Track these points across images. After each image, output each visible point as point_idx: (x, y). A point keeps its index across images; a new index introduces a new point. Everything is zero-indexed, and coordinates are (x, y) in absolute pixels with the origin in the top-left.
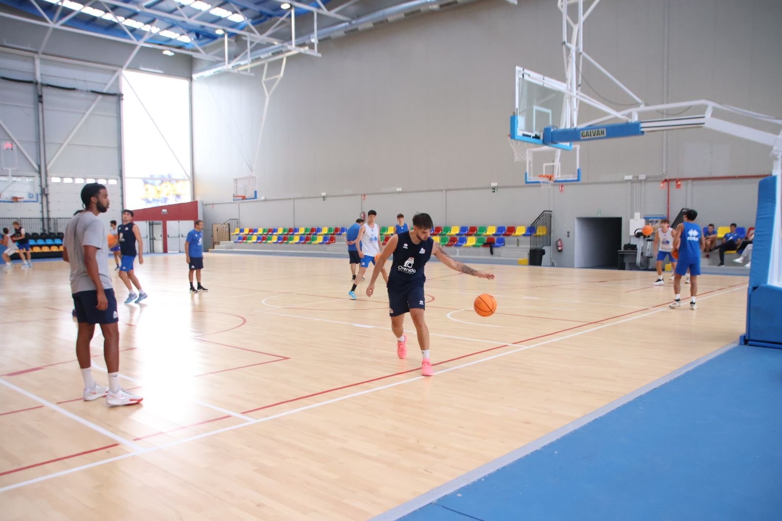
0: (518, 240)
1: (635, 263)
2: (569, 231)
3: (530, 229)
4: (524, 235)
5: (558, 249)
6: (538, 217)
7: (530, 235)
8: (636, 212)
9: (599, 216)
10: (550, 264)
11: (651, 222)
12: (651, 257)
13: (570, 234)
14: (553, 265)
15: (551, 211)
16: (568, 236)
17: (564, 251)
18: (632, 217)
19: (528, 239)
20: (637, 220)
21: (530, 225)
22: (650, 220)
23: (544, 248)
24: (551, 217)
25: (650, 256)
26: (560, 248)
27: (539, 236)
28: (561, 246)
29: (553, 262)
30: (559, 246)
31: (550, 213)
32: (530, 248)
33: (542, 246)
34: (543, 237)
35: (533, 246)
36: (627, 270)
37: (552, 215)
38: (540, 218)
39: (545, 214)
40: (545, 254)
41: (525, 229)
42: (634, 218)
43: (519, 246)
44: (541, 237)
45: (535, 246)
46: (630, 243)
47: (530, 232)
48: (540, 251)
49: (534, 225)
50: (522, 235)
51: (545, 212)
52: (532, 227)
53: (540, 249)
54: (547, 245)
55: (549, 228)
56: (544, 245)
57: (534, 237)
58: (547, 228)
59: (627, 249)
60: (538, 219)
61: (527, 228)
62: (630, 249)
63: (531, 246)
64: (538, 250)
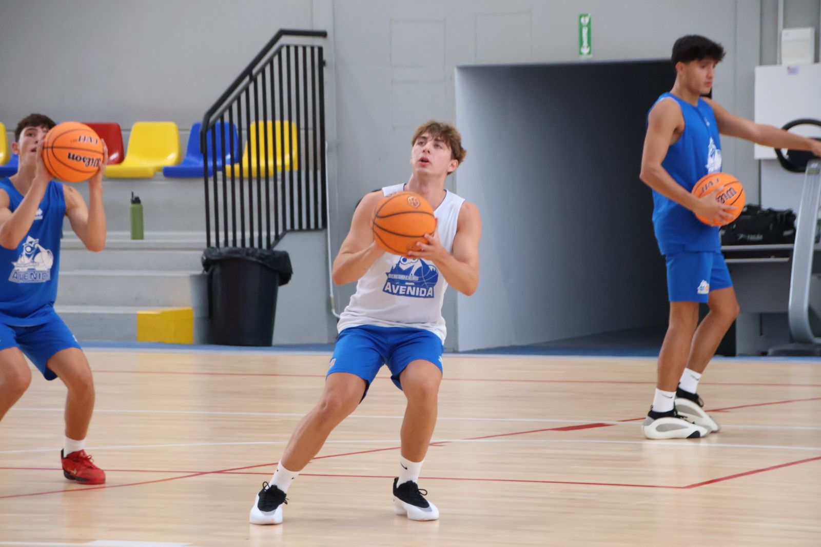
0: (136, 201)
3: (203, 136)
4: (169, 173)
6: (248, 71)
7: (205, 174)
8: (785, 27)
9: (585, 55)
10: (324, 333)
15: (323, 34)
19: (194, 189)
20: (792, 70)
21: (200, 119)
24: (322, 63)
27: (259, 177)
31: (317, 42)
32: (205, 246)
33: (273, 233)
34: (279, 183)
35: (222, 234)
36: (743, 355)
37: (325, 57)
38: (254, 71)
39: (288, 47)
40: (294, 277)
41: (180, 137)
42: (781, 63)
43: (146, 233)
44: (271, 183)
45: (230, 234)
46: (755, 203)
47: (202, 156)
48: (260, 261)
49: (222, 117)
50: (158, 169)
51: (285, 40)
52: (213, 127)
53: (262, 254)
54: (304, 226)
55: (311, 132)
56: (288, 227)
57: (229, 183)
58: (303, 132)
59: (741, 236)
60: (247, 79)
61: (188, 133)
62: (752, 238)
63: (213, 234)
64: (253, 257)
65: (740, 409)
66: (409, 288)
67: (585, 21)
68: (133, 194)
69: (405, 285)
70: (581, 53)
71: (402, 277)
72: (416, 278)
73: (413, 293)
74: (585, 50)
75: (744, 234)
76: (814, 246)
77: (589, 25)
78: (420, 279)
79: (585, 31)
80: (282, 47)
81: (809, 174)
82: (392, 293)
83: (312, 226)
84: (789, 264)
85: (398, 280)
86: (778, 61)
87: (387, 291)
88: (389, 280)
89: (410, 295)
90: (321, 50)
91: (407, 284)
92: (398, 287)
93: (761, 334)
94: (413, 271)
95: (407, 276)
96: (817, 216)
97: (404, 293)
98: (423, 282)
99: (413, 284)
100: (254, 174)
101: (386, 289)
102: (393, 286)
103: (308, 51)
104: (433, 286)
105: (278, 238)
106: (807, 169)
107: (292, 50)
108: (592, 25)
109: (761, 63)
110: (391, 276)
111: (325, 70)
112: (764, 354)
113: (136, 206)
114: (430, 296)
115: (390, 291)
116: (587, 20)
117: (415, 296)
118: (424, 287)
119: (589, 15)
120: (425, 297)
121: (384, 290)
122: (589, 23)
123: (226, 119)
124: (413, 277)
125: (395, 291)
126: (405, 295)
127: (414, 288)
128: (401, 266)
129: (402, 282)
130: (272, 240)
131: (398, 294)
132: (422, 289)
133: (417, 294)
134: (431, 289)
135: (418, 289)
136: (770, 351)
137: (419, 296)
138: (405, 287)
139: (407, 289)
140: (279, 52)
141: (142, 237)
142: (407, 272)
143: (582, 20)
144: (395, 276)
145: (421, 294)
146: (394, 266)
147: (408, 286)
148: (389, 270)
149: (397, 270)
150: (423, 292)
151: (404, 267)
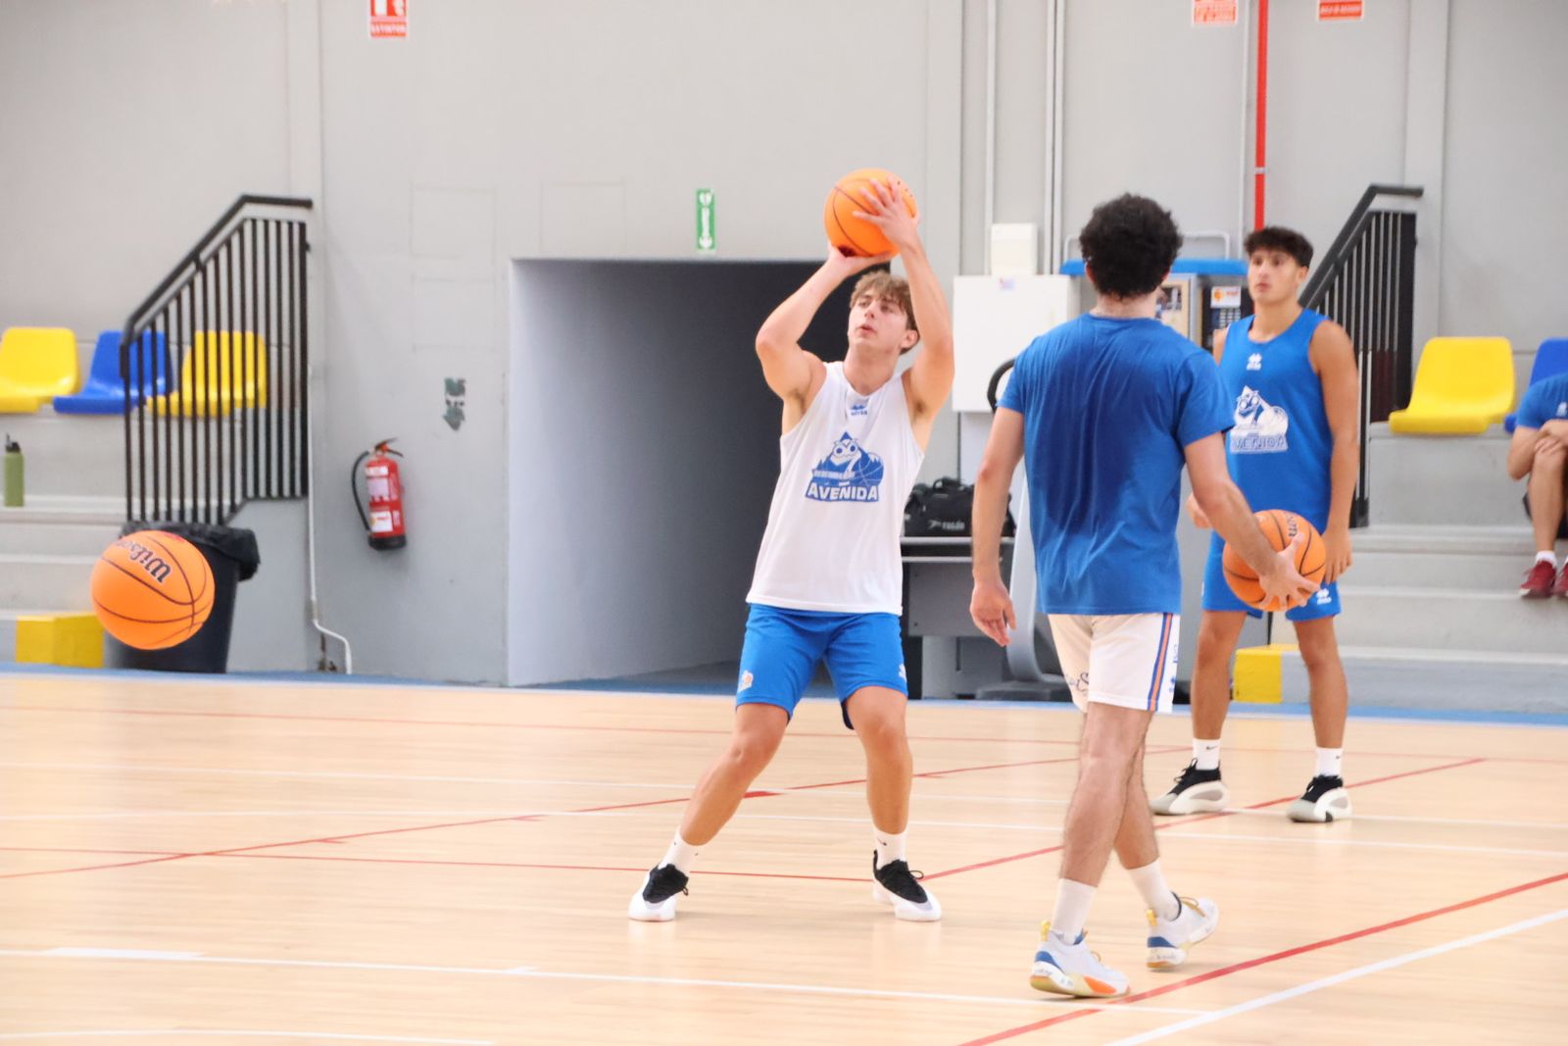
0: (14, 448)
2: (455, 377)
3: (124, 352)
4: (63, 406)
5: (367, 525)
6: (194, 257)
7: (125, 408)
8: (995, 220)
9: (706, 250)
10: (301, 655)
13: (470, 403)
14: (327, 668)
15: (307, 204)
16: (455, 418)
17: (421, 541)
18: (970, 259)
19: (109, 434)
20: (1005, 284)
21: (118, 325)
23: (250, 519)
24: (305, 247)
26: (383, 523)
27: (206, 417)
28: (395, 505)
29: (323, 640)
30: (377, 504)
31: (297, 214)
32: (124, 519)
33: (227, 502)
34: (238, 426)
35: (150, 501)
36: (932, 698)
37: (310, 238)
38: (203, 256)
39: (254, 221)
40: (261, 568)
41: (79, 353)
42: (990, 273)
43: (28, 498)
44: (226, 426)
45: (163, 502)
46: (953, 476)
47: (122, 381)
48: (212, 544)
49: (153, 324)
50: (46, 400)
51: (249, 210)
52: (140, 339)
53: (213, 533)
54: (274, 491)
55: (286, 351)
56: (250, 492)
57: (162, 425)
58: (274, 350)
59: (934, 523)
60: (192, 267)
61: (93, 347)
62: (949, 526)
63: (136, 501)
64: (200, 536)
65: (958, 773)
66: (844, 490)
67: (705, 199)
68: (8, 437)
69: (837, 487)
70: (699, 247)
71: (834, 475)
72: (853, 475)
73: (847, 496)
74: (706, 242)
75: (938, 521)
77: (711, 207)
78: (856, 475)
79: (705, 214)
80: (244, 220)
82: (819, 499)
83: (286, 491)
85: (827, 479)
86: (986, 270)
87: (812, 497)
88: (815, 479)
89: (843, 499)
90: (302, 226)
91: (841, 484)
92: (828, 489)
93: (958, 669)
94: (850, 467)
95: (841, 474)
97: (836, 498)
98: (861, 479)
99: (848, 483)
100: (201, 411)
101: (809, 494)
102: (821, 488)
103: (285, 228)
104: (877, 484)
105: (234, 509)
107: (260, 226)
108: (716, 208)
109: (961, 273)
110: (818, 474)
111: (309, 258)
112: (971, 697)
113: (12, 455)
114: (872, 500)
115: (816, 495)
116: (709, 198)
117: (850, 499)
118: (863, 485)
119: (712, 191)
120: (866, 500)
121: (807, 495)
122: (712, 203)
123: (160, 328)
124: (849, 474)
125: (824, 496)
126: (838, 500)
127: (849, 488)
128: (833, 459)
129: (834, 483)
130: (226, 511)
131: (828, 499)
132: (860, 489)
133: (853, 497)
134: (873, 488)
135: (854, 489)
136: (979, 692)
137: (856, 500)
138: (838, 489)
139: (840, 492)
140: (240, 229)
141: (20, 503)
142: (842, 468)
143: (702, 197)
144: (824, 474)
145: (859, 497)
146: (824, 460)
147: (841, 487)
148: (815, 465)
149: (827, 465)
150: (862, 493)
151: (837, 461)
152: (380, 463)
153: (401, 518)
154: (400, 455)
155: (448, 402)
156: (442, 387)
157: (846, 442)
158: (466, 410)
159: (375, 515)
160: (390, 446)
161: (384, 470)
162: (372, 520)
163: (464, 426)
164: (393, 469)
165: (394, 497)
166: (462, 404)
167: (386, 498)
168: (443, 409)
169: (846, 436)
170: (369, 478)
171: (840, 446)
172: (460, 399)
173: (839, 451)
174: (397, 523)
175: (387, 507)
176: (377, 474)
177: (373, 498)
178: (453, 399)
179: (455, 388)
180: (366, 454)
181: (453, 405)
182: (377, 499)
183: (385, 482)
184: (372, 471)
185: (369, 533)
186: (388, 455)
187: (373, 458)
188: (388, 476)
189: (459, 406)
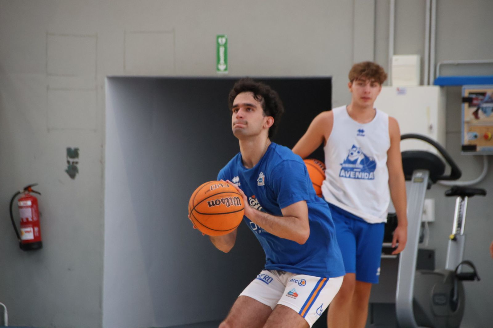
1: (392, 306)
2: (73, 147)
5: (18, 235)
8: (395, 53)
9: (222, 71)
11: (468, 100)
12: (472, 277)
13: (82, 163)
16: (72, 171)
20: (401, 91)
22: (466, 91)
25: (468, 269)
26: (28, 235)
28: (36, 224)
30: (25, 223)
42: (391, 85)
66: (357, 173)
67: (222, 41)
70: (218, 69)
71: (352, 166)
72: (361, 166)
73: (360, 177)
74: (222, 67)
76: (419, 246)
77: (225, 45)
79: (222, 50)
81: (415, 182)
82: (346, 177)
84: (397, 260)
85: (348, 168)
87: (342, 176)
89: (358, 178)
91: (355, 170)
92: (349, 172)
94: (359, 161)
95: (355, 165)
96: (422, 218)
97: (354, 177)
99: (359, 170)
102: (346, 172)
104: (373, 171)
106: (413, 178)
108: (228, 46)
110: (344, 165)
115: (344, 175)
116: (224, 40)
117: (361, 178)
118: (367, 172)
119: (226, 36)
120: (368, 179)
121: (340, 176)
122: (226, 43)
124: (359, 165)
125: (348, 175)
126: (355, 178)
127: (360, 173)
128: (350, 158)
129: (352, 169)
131: (349, 177)
132: (365, 173)
133: (363, 177)
134: (372, 173)
135: (363, 173)
137: (364, 179)
138: (354, 172)
142: (354, 162)
143: (220, 40)
144: (347, 165)
145: (365, 177)
146: (346, 159)
147: (356, 172)
148: (342, 162)
149: (348, 161)
150: (366, 176)
151: (352, 159)
152: (26, 199)
153: (39, 231)
154: (39, 194)
155: (68, 162)
156: (65, 153)
157: (354, 149)
158: (79, 166)
159: (24, 230)
160: (33, 188)
161: (29, 203)
162: (22, 233)
163: (78, 176)
164: (35, 202)
165: (35, 219)
166: (77, 163)
167: (30, 220)
168: (65, 166)
169: (354, 147)
170: (21, 207)
171: (352, 151)
172: (75, 160)
173: (352, 154)
174: (37, 234)
175: (31, 225)
176: (25, 205)
177: (22, 219)
178: (71, 160)
179: (73, 153)
180: (18, 193)
181: (71, 163)
182: (25, 220)
183: (30, 209)
184: (22, 203)
185: (20, 240)
186: (32, 194)
187: (22, 196)
188: (32, 207)
189: (75, 165)
